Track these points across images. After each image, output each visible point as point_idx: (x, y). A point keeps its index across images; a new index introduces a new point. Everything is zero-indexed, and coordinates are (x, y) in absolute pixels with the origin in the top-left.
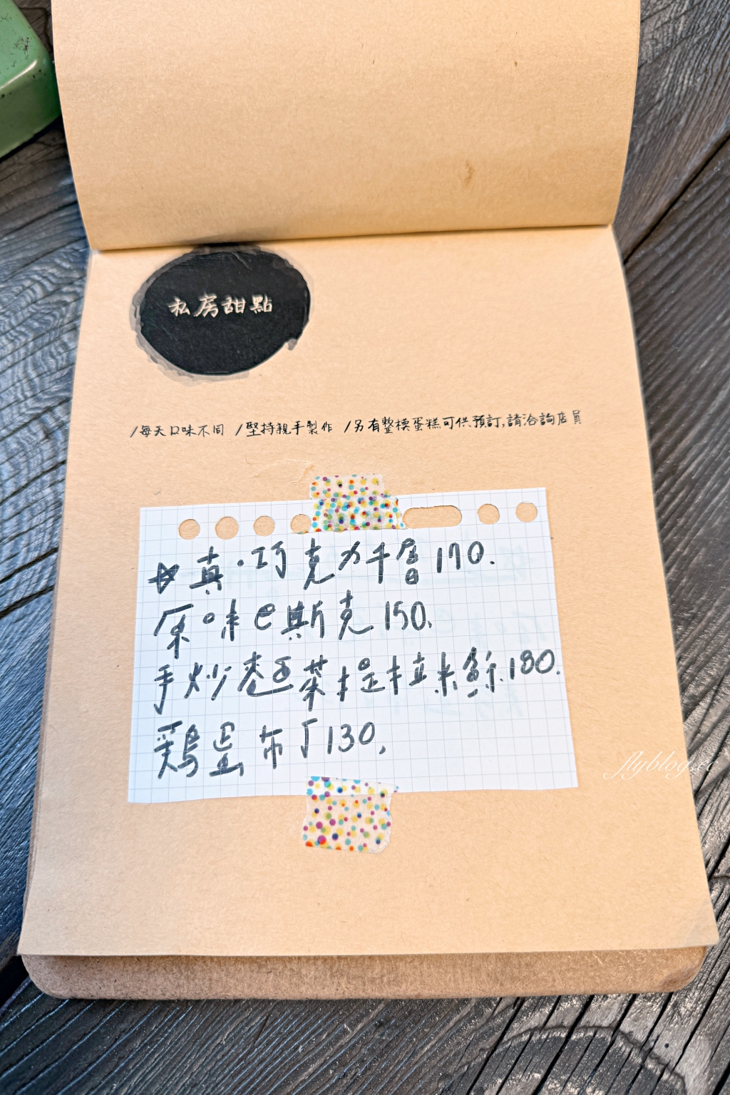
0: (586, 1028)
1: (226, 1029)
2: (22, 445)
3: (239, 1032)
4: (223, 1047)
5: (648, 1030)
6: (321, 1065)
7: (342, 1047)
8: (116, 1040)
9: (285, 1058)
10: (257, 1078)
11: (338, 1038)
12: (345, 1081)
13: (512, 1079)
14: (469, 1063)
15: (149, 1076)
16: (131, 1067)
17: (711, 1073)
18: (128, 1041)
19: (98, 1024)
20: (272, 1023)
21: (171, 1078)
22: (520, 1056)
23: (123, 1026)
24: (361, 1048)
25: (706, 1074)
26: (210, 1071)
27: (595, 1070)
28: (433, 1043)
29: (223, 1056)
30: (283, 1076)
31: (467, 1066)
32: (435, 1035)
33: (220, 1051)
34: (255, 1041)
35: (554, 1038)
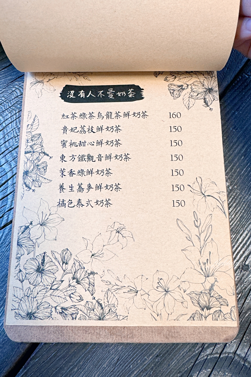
0: (225, 353)
1: (106, 362)
3: (110, 362)
5: (246, 353)
6: (139, 371)
7: (145, 365)
9: (126, 370)
11: (144, 362)
13: (201, 372)
14: (187, 367)
18: (73, 368)
20: (121, 358)
22: (204, 364)
23: (71, 364)
24: (152, 364)
27: (229, 367)
28: (175, 362)
29: (105, 371)
31: (186, 369)
32: (176, 358)
33: (104, 369)
34: (115, 365)
35: (215, 357)
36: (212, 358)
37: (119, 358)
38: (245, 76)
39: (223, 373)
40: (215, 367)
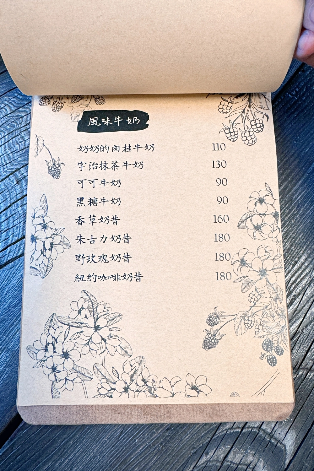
0: (248, 428)
1: (107, 434)
2: (7, 186)
3: (112, 435)
4: (106, 442)
5: (272, 428)
6: (145, 446)
7: (153, 439)
8: (62, 442)
9: (131, 444)
10: (120, 452)
11: (151, 436)
12: (154, 452)
13: (219, 448)
15: (77, 455)
16: (69, 452)
17: (296, 443)
18: (68, 442)
19: (55, 436)
20: (125, 431)
21: (86, 454)
22: (222, 439)
23: (65, 436)
24: (161, 439)
25: (294, 444)
26: (101, 451)
27: (252, 443)
28: (188, 436)
29: (106, 445)
30: (130, 451)
31: (202, 444)
32: (190, 433)
33: (105, 443)
34: (118, 439)
35: (236, 432)
36: (233, 433)
37: (123, 430)
38: (288, 96)
39: (245, 450)
40: (236, 444)
